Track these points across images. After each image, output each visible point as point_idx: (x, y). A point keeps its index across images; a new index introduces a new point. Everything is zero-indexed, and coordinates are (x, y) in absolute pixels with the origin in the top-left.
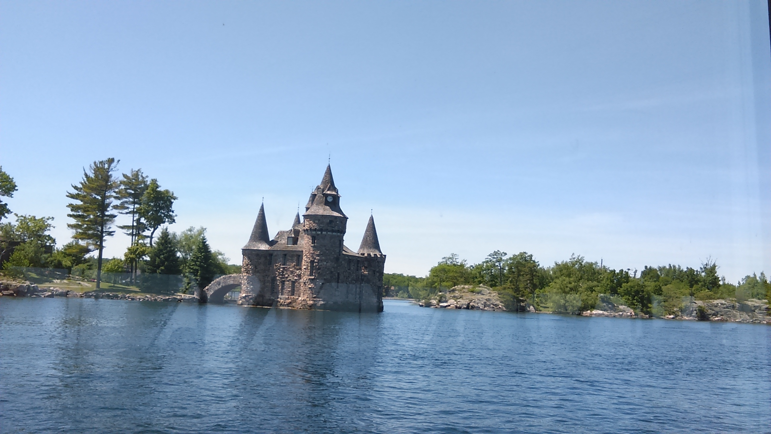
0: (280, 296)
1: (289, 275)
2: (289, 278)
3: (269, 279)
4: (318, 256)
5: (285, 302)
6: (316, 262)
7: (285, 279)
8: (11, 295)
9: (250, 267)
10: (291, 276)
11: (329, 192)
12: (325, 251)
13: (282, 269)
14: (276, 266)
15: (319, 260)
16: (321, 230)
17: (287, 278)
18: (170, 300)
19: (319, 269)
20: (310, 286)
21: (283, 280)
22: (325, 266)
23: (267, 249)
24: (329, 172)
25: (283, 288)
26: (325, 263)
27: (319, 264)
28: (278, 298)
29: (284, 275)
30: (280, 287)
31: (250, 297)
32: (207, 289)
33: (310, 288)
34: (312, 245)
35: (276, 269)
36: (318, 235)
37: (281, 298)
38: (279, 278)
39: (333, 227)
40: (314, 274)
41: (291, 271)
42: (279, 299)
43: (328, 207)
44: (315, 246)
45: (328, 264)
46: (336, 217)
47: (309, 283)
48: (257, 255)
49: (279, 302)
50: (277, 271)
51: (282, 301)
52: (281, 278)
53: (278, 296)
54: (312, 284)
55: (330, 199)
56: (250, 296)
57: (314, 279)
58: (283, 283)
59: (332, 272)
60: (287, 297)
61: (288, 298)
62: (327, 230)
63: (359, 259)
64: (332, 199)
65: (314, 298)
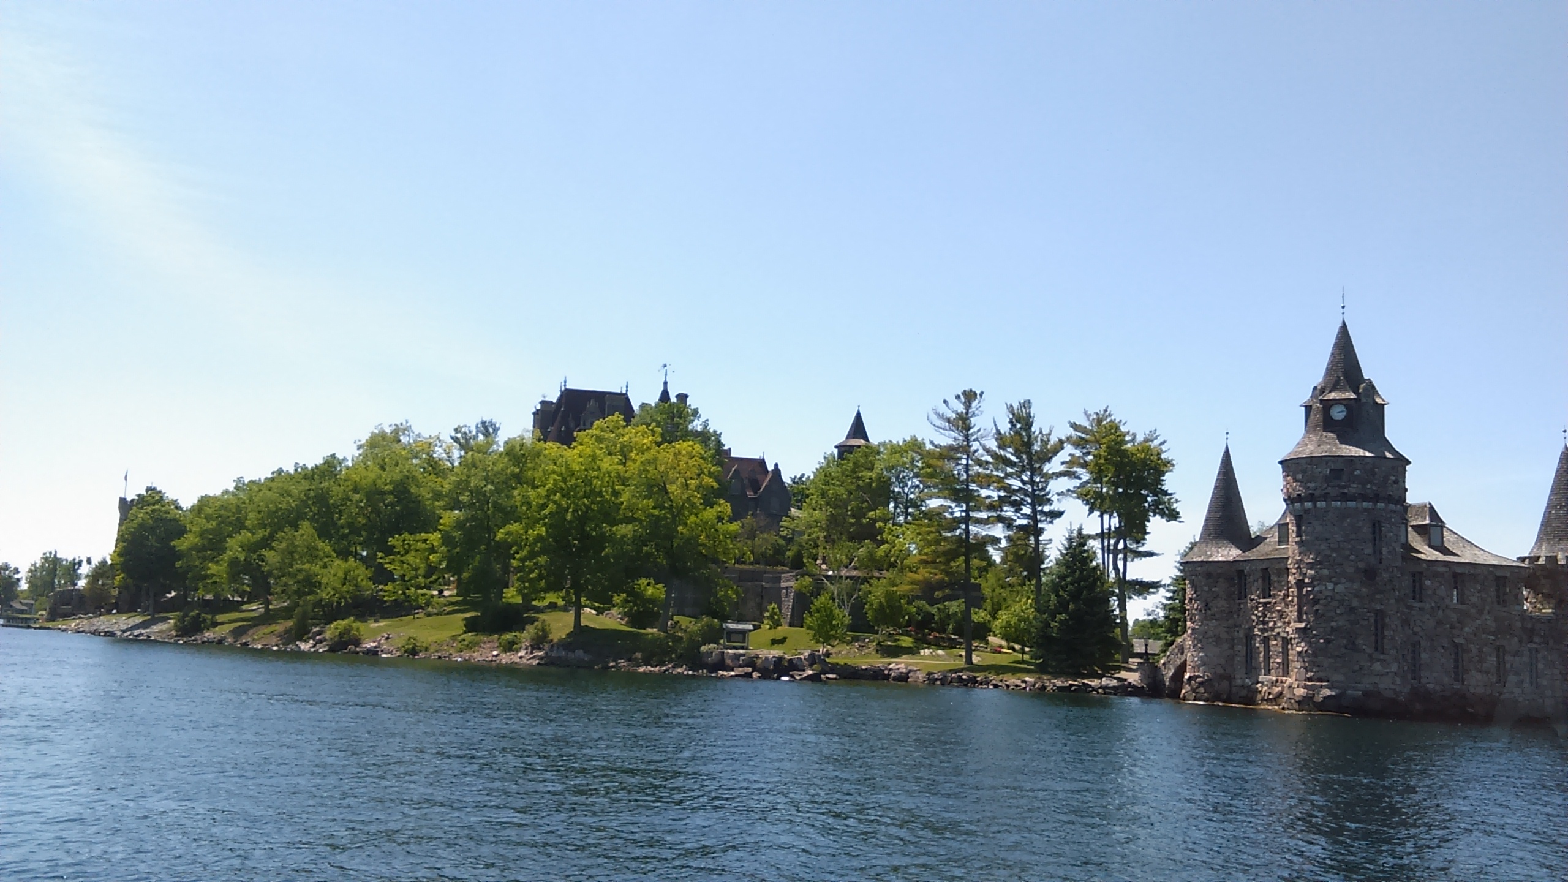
0: (1261, 678)
1: (1275, 623)
2: (1277, 630)
3: (1241, 634)
4: (1311, 569)
5: (1270, 693)
6: (1308, 585)
7: (1270, 633)
8: (748, 675)
9: (1196, 605)
10: (1279, 624)
11: (1333, 396)
12: (1328, 552)
13: (1261, 609)
14: (1252, 600)
15: (1313, 578)
16: (1312, 498)
17: (1272, 629)
18: (1073, 688)
19: (1316, 601)
20: (1299, 649)
21: (1266, 634)
22: (1330, 594)
23: (1231, 559)
24: (1344, 344)
25: (1267, 658)
26: (1330, 586)
27: (1316, 589)
28: (1258, 682)
29: (1268, 622)
30: (1262, 655)
31: (1199, 680)
32: (1164, 664)
33: (1299, 653)
34: (1297, 539)
35: (1252, 607)
36: (1307, 511)
37: (1262, 683)
38: (1260, 630)
39: (1344, 487)
40: (1305, 617)
41: (1279, 611)
42: (1260, 685)
43: (1331, 435)
44: (1302, 541)
45: (1340, 588)
46: (1351, 459)
47: (1297, 640)
48: (1209, 575)
49: (1260, 692)
50: (1253, 614)
51: (1265, 688)
52: (1262, 630)
53: (1258, 678)
54: (1303, 644)
55: (1338, 413)
56: (1199, 677)
57: (1305, 628)
58: (1266, 641)
59: (1352, 610)
60: (1274, 679)
61: (1277, 681)
62: (1325, 497)
63: (1499, 573)
64: (1345, 413)
65: (1309, 679)
